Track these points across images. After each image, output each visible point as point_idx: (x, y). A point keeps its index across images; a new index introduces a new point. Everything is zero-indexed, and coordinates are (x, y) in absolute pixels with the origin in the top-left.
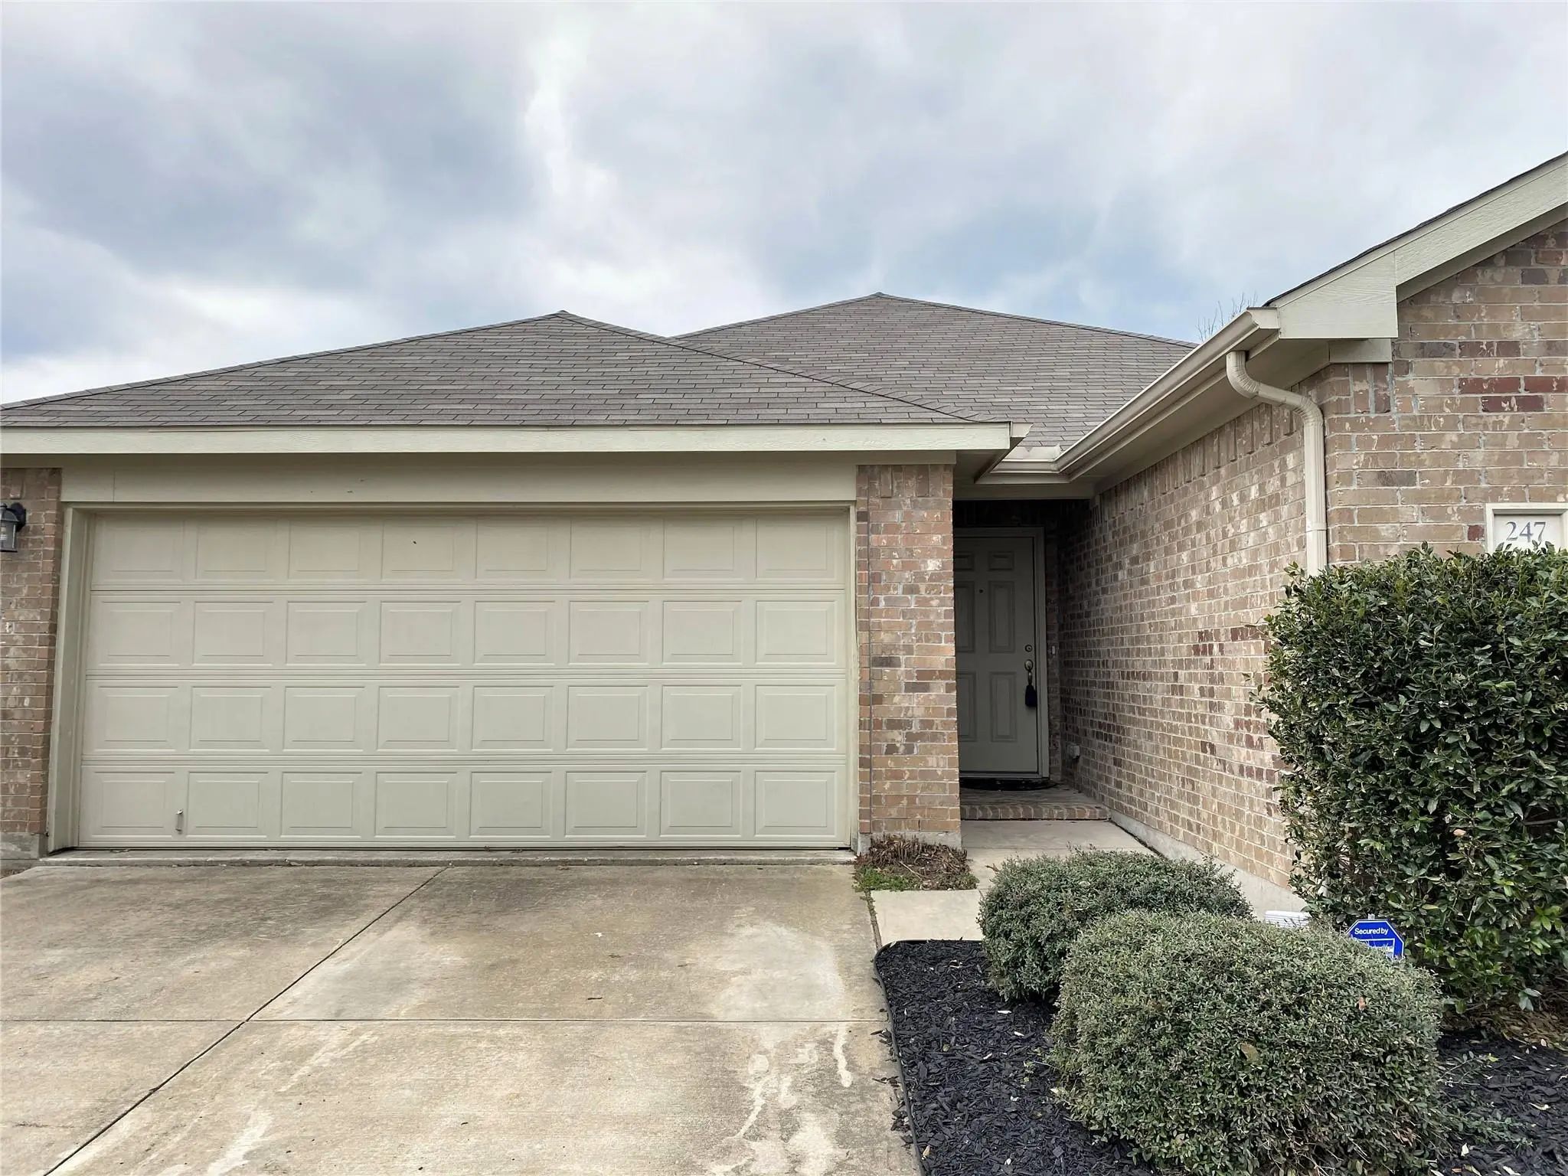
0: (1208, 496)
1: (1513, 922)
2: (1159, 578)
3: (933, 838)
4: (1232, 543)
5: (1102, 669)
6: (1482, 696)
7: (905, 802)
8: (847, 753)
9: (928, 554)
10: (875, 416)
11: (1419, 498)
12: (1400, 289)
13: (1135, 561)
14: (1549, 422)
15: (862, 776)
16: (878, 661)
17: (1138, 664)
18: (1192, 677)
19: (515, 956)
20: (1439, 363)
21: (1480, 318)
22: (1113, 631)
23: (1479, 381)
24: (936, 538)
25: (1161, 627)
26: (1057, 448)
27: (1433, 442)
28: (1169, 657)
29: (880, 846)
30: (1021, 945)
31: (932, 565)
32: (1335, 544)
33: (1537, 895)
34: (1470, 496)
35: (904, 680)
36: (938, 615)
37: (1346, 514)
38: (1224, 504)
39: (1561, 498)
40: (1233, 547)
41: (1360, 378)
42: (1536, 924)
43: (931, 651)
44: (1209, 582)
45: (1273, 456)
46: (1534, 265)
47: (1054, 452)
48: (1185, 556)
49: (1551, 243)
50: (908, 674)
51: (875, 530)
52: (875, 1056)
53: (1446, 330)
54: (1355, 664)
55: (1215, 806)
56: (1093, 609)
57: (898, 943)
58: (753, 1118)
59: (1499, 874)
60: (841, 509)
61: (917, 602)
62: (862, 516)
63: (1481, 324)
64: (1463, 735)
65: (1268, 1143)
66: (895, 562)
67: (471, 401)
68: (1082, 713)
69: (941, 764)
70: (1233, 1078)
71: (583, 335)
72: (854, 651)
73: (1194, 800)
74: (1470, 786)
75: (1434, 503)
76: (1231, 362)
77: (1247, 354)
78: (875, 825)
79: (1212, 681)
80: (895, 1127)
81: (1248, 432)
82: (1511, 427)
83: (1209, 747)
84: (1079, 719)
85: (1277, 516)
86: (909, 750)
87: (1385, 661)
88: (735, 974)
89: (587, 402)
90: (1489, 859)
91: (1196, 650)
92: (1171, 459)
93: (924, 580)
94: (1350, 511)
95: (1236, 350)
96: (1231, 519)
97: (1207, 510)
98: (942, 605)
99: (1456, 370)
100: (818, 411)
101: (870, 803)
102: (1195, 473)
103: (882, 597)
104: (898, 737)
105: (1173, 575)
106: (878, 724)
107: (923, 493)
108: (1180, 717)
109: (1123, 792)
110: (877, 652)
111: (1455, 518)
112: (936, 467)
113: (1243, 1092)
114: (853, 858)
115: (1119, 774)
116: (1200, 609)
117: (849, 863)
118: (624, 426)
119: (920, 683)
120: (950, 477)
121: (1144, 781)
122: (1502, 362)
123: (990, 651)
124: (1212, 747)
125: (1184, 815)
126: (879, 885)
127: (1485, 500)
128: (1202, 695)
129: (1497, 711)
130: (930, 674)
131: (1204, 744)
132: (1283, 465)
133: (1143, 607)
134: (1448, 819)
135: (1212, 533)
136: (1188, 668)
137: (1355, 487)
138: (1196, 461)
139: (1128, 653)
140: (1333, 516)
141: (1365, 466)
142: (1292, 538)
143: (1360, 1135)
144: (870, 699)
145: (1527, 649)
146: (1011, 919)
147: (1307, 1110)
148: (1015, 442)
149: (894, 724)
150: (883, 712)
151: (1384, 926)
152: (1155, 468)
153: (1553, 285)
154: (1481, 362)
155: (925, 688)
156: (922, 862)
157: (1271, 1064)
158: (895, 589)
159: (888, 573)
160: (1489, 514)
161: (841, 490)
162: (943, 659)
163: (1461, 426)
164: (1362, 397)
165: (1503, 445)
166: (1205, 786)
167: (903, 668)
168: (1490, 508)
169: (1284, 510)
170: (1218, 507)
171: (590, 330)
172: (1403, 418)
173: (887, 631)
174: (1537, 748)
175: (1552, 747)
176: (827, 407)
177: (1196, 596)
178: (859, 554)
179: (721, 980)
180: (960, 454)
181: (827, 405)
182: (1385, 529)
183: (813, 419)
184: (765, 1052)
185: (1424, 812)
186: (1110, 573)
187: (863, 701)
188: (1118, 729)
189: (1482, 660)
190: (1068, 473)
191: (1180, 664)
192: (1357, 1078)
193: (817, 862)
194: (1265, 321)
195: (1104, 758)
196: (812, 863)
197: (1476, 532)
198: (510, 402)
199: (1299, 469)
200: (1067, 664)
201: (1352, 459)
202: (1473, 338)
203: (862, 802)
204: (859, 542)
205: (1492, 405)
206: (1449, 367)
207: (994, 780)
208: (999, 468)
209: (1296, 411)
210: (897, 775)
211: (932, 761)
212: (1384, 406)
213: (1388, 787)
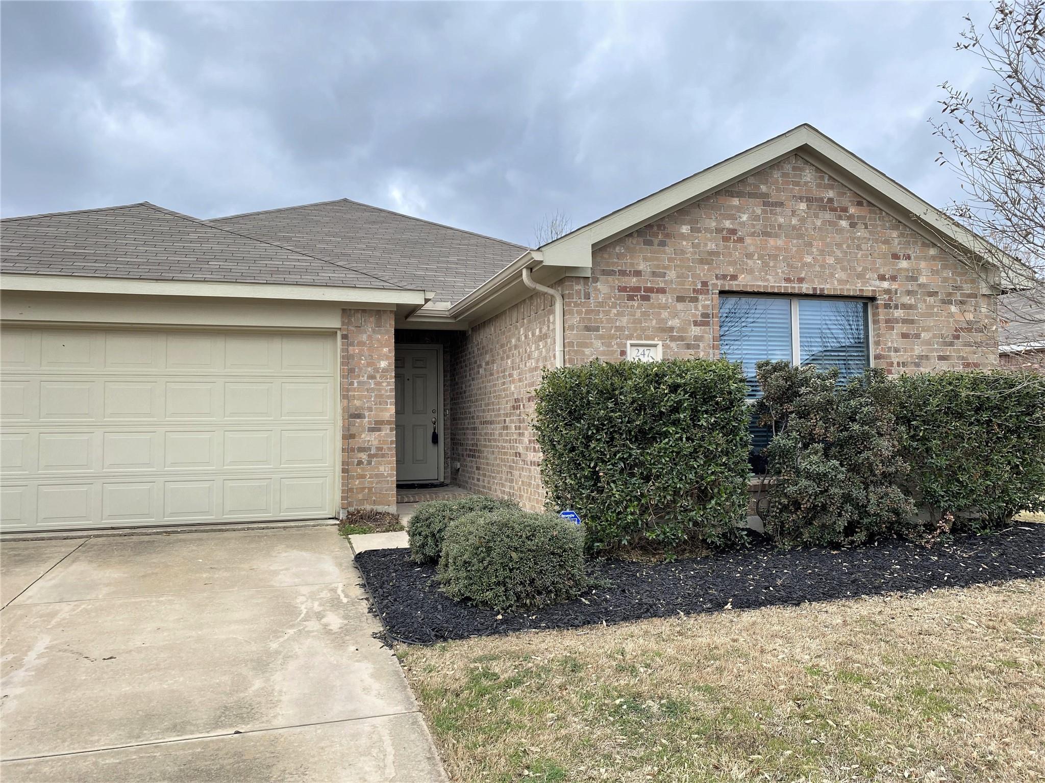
0: (519, 333)
1: (620, 509)
2: (498, 373)
3: (380, 508)
4: (529, 355)
5: (471, 421)
6: (610, 420)
7: (366, 491)
8: (334, 466)
9: (380, 358)
10: (351, 282)
11: (601, 337)
12: (593, 246)
13: (487, 364)
14: (652, 306)
15: (343, 478)
16: (352, 416)
17: (488, 416)
18: (512, 421)
19: (155, 571)
20: (610, 278)
21: (627, 260)
22: (477, 400)
23: (626, 287)
24: (385, 350)
25: (499, 397)
26: (449, 303)
27: (607, 313)
28: (502, 412)
29: (353, 514)
30: (427, 536)
31: (383, 364)
32: (567, 357)
33: (628, 498)
34: (621, 337)
35: (367, 426)
36: (386, 391)
37: (571, 344)
38: (526, 337)
39: (656, 339)
40: (529, 357)
41: (578, 284)
42: (628, 510)
43: (382, 410)
44: (519, 375)
45: (545, 316)
46: (648, 238)
47: (448, 305)
48: (509, 361)
49: (655, 228)
50: (370, 423)
51: (352, 344)
52: (359, 592)
53: (614, 264)
54: (566, 408)
55: (520, 483)
56: (468, 389)
57: (366, 552)
58: (302, 615)
59: (615, 490)
60: (333, 332)
61: (375, 384)
62: (344, 337)
63: (626, 262)
64: (603, 436)
65: (519, 588)
66: (363, 362)
67: (102, 261)
68: (462, 445)
69: (387, 469)
70: (507, 566)
71: (164, 220)
72: (339, 410)
73: (511, 481)
74: (605, 455)
75: (607, 339)
76: (524, 272)
77: (531, 269)
78: (350, 504)
79: (520, 422)
80: (369, 612)
81: (535, 303)
82: (638, 308)
83: (518, 454)
84: (460, 448)
85: (546, 342)
86: (369, 463)
87: (577, 406)
88: (282, 570)
89: (177, 265)
90: (612, 485)
91: (514, 408)
92: (504, 313)
93: (378, 372)
94: (573, 343)
95: (527, 268)
96: (528, 344)
97: (519, 339)
98: (388, 385)
99: (617, 282)
100: (319, 278)
101: (347, 492)
102: (514, 320)
103: (355, 381)
104: (364, 456)
105: (504, 371)
106: (353, 450)
107: (379, 325)
108: (506, 441)
109: (481, 483)
110: (352, 411)
111: (615, 347)
112: (385, 311)
113: (511, 570)
114: (338, 522)
115: (479, 474)
116: (515, 387)
117: (335, 525)
118: (204, 281)
119: (376, 427)
120: (393, 316)
121: (490, 476)
122: (635, 279)
123: (414, 413)
124: (520, 454)
125: (507, 490)
126: (353, 532)
127: (627, 339)
128: (516, 429)
129: (615, 425)
130: (382, 422)
131: (516, 453)
132: (549, 321)
133: (491, 388)
134: (597, 469)
135: (521, 350)
136: (510, 416)
137: (575, 332)
138: (515, 315)
139: (484, 411)
140: (566, 344)
141: (579, 323)
142: (551, 354)
143: (553, 583)
144: (348, 436)
145: (627, 401)
146: (422, 527)
147: (534, 575)
148: (427, 301)
149: (361, 450)
150: (355, 443)
151: (573, 513)
152: (497, 317)
153: (656, 247)
154: (626, 279)
155: (379, 430)
156: (375, 520)
157: (522, 559)
158: (363, 376)
159: (359, 368)
160: (628, 345)
161: (333, 322)
162: (388, 414)
163: (618, 307)
164: (579, 292)
165: (635, 316)
166: (516, 473)
167: (367, 419)
168: (629, 342)
169: (549, 341)
170: (523, 338)
171: (168, 217)
172: (595, 302)
173: (358, 400)
174: (630, 440)
175: (637, 440)
176: (325, 275)
177: (513, 382)
178: (343, 357)
179: (275, 573)
180: (398, 305)
181: (323, 274)
182: (587, 351)
183: (318, 282)
184: (304, 595)
185: (589, 467)
186: (476, 369)
187: (344, 437)
188: (479, 451)
189: (610, 405)
190: (455, 317)
191: (506, 415)
192: (552, 562)
193: (318, 525)
194: (537, 256)
195: (471, 467)
196: (314, 526)
197: (623, 353)
198: (127, 263)
199: (554, 323)
200: (454, 419)
201: (575, 320)
202: (624, 268)
203: (343, 491)
204: (343, 350)
205: (631, 298)
206: (614, 281)
207: (414, 484)
208: (419, 313)
209: (552, 296)
210: (363, 477)
211: (382, 468)
212: (587, 296)
213: (577, 458)
